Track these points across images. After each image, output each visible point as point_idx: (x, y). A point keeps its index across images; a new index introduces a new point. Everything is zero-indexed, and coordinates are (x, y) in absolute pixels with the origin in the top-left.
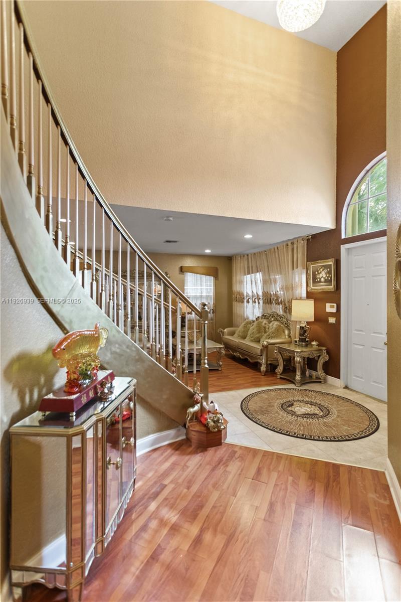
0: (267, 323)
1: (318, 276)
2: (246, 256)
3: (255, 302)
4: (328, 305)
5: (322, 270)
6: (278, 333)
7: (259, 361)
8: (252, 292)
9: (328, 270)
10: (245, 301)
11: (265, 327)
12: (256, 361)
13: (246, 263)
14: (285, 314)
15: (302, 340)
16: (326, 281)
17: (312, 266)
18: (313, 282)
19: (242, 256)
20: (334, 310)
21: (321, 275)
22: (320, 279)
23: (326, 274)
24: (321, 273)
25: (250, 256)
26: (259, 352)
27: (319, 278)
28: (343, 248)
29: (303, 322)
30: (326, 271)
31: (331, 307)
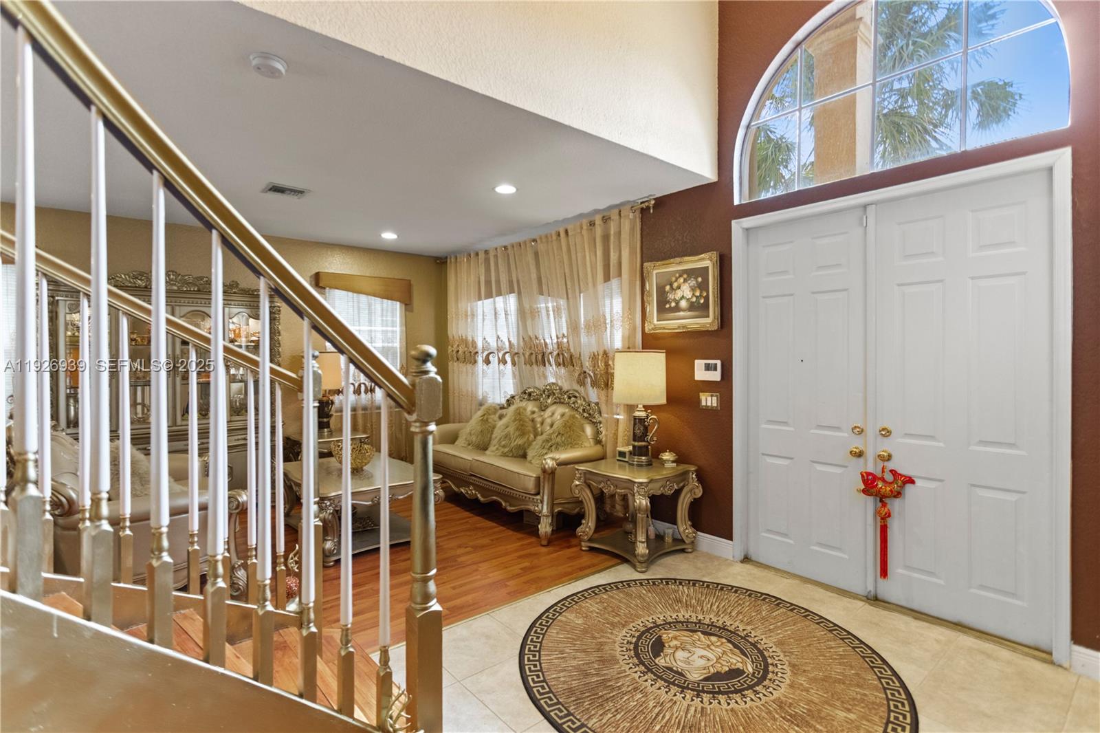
0: (536, 409)
1: (671, 296)
2: (482, 256)
3: (505, 362)
4: (699, 364)
5: (681, 280)
6: (568, 435)
7: (532, 508)
8: (498, 337)
9: (700, 279)
10: (480, 359)
11: (533, 420)
12: (523, 507)
13: (482, 270)
14: (581, 389)
15: (638, 451)
16: (692, 307)
17: (657, 271)
18: (658, 311)
19: (471, 254)
20: (716, 376)
21: (679, 294)
22: (677, 303)
23: (693, 289)
24: (679, 287)
25: (492, 255)
26: (531, 485)
27: (675, 300)
28: (738, 226)
29: (640, 406)
30: (693, 283)
31: (708, 367)
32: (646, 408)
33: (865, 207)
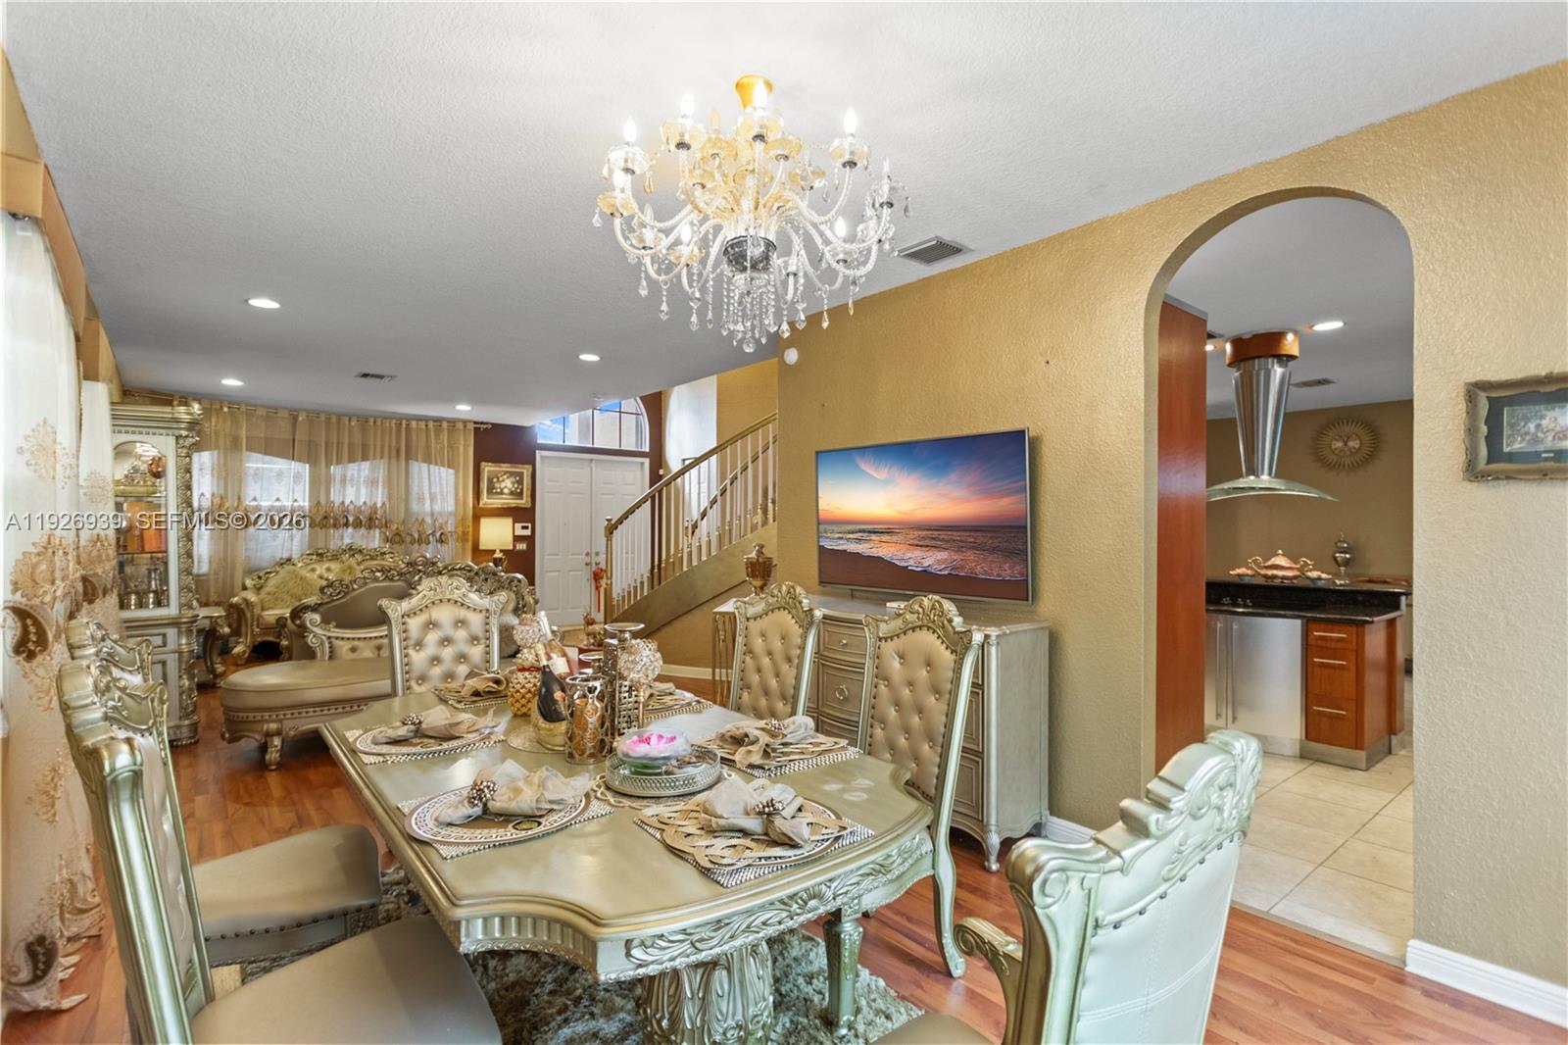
1: (497, 485)
4: (518, 526)
5: (505, 477)
9: (517, 478)
16: (512, 493)
17: (487, 468)
18: (487, 492)
20: (528, 532)
21: (503, 485)
22: (502, 490)
23: (513, 483)
24: (503, 481)
27: (500, 487)
28: (541, 455)
29: (498, 551)
30: (513, 479)
31: (523, 528)
32: (501, 551)
33: (591, 460)
